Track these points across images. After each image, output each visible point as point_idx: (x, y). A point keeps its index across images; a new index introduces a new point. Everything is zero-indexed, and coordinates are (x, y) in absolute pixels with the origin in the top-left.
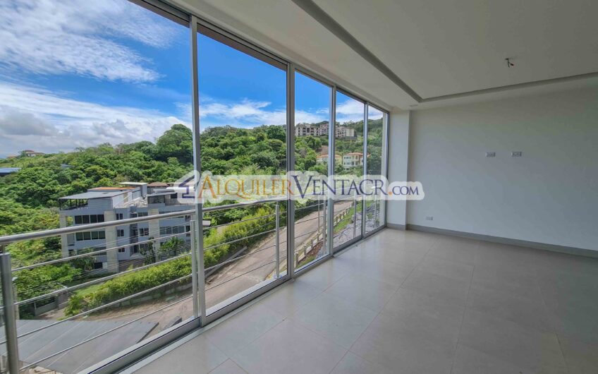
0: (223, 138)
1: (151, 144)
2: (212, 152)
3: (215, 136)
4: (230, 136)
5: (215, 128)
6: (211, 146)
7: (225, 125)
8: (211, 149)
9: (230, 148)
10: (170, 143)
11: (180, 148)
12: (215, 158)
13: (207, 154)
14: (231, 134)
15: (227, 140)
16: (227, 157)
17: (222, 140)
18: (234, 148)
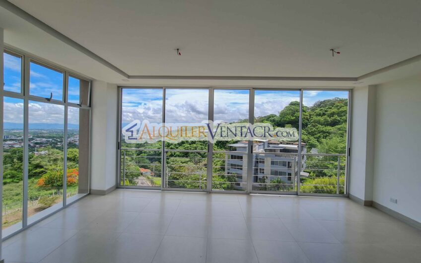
0: (331, 108)
1: (275, 116)
2: (319, 120)
3: (323, 107)
4: (337, 106)
5: (324, 101)
6: (319, 115)
7: (334, 98)
8: (319, 118)
9: (336, 116)
10: (287, 114)
11: (294, 118)
12: (322, 125)
13: (315, 122)
14: (338, 104)
15: (334, 110)
16: (334, 124)
17: (329, 110)
18: (341, 116)
